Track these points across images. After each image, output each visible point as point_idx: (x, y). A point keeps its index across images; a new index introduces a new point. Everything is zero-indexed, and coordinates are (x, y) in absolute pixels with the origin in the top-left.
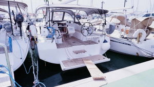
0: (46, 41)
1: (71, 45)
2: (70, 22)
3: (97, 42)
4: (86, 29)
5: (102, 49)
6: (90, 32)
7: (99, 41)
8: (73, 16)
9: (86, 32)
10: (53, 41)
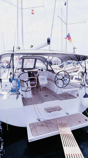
0: (8, 97)
1: (43, 101)
2: (42, 70)
3: (76, 95)
4: (61, 79)
5: (81, 105)
6: (66, 82)
7: (78, 95)
8: (46, 63)
9: (60, 83)
10: (18, 97)
